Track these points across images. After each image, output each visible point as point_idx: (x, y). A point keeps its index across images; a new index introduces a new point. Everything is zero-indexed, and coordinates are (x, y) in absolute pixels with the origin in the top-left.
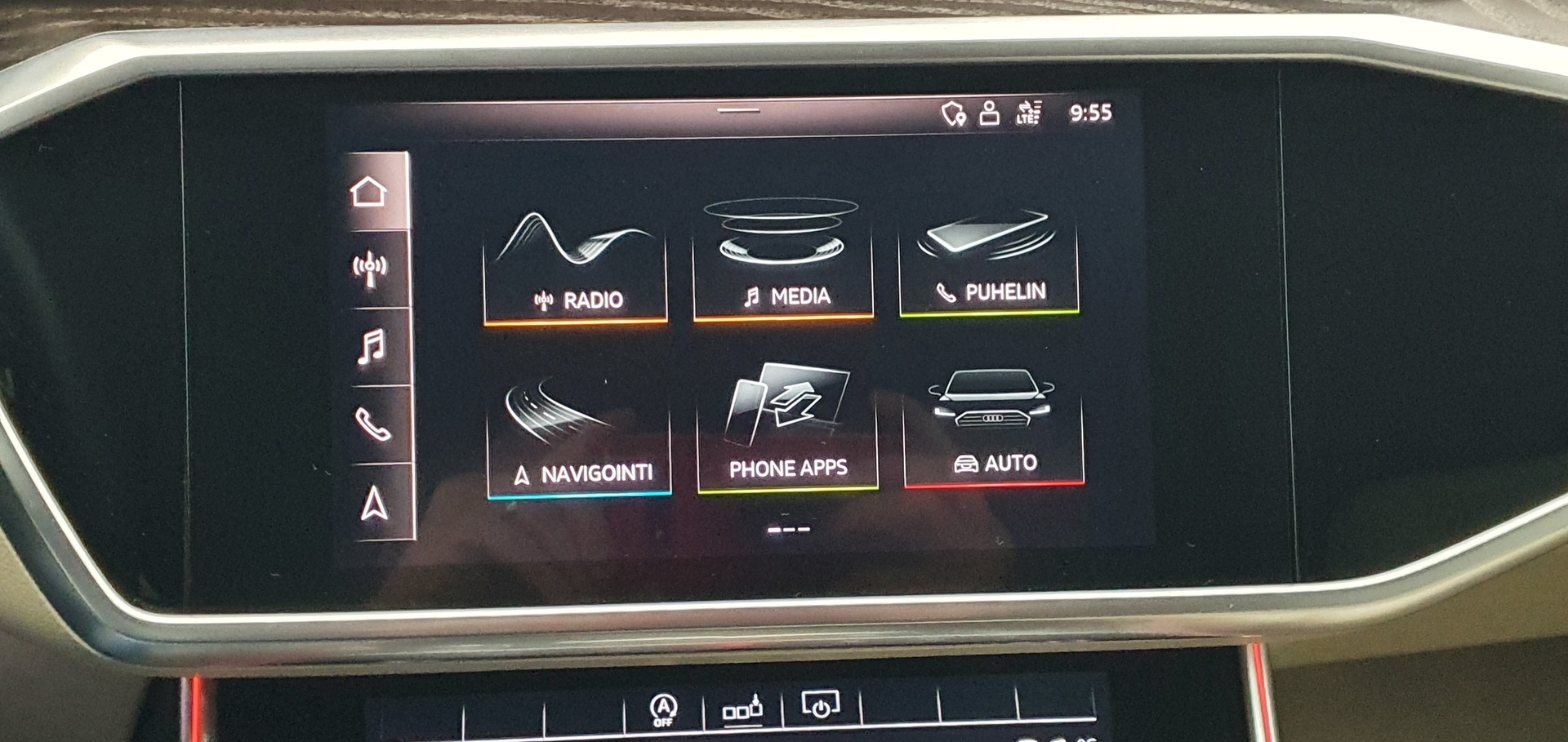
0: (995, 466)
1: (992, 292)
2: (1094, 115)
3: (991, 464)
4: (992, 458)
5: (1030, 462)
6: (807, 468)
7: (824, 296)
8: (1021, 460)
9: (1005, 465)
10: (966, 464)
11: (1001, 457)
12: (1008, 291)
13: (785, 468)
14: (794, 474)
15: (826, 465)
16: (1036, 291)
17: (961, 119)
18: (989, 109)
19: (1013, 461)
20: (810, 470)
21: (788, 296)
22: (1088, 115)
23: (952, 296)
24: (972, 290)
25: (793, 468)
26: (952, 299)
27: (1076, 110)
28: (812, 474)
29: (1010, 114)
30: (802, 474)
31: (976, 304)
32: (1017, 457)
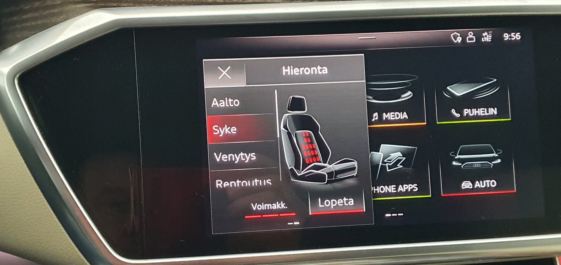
0: (479, 185)
1: (475, 112)
2: (513, 37)
3: (477, 184)
4: (477, 182)
5: (493, 183)
6: (400, 188)
7: (405, 116)
8: (490, 182)
9: (483, 185)
10: (466, 185)
11: (481, 182)
12: (481, 112)
13: (391, 189)
14: (395, 191)
15: (409, 187)
16: (493, 111)
17: (459, 39)
18: (471, 35)
19: (486, 183)
20: (402, 189)
21: (390, 116)
22: (510, 37)
23: (458, 114)
24: (466, 112)
25: (395, 189)
26: (458, 115)
27: (506, 35)
28: (403, 191)
29: (479, 37)
30: (399, 191)
31: (468, 117)
32: (488, 181)
